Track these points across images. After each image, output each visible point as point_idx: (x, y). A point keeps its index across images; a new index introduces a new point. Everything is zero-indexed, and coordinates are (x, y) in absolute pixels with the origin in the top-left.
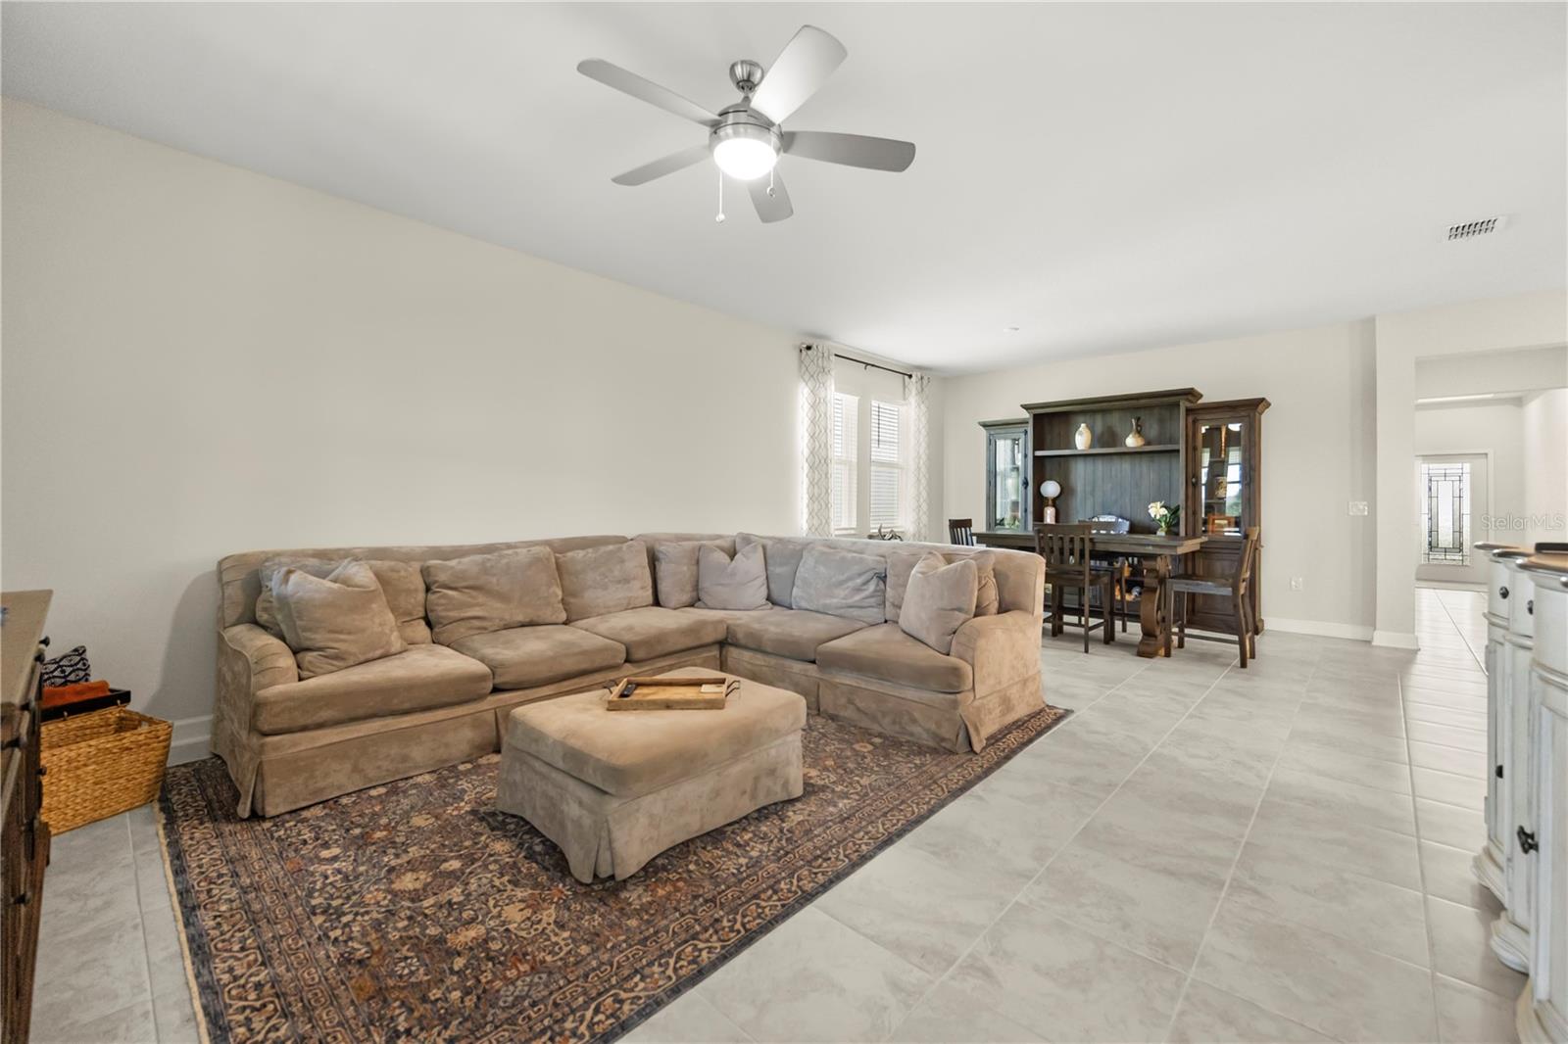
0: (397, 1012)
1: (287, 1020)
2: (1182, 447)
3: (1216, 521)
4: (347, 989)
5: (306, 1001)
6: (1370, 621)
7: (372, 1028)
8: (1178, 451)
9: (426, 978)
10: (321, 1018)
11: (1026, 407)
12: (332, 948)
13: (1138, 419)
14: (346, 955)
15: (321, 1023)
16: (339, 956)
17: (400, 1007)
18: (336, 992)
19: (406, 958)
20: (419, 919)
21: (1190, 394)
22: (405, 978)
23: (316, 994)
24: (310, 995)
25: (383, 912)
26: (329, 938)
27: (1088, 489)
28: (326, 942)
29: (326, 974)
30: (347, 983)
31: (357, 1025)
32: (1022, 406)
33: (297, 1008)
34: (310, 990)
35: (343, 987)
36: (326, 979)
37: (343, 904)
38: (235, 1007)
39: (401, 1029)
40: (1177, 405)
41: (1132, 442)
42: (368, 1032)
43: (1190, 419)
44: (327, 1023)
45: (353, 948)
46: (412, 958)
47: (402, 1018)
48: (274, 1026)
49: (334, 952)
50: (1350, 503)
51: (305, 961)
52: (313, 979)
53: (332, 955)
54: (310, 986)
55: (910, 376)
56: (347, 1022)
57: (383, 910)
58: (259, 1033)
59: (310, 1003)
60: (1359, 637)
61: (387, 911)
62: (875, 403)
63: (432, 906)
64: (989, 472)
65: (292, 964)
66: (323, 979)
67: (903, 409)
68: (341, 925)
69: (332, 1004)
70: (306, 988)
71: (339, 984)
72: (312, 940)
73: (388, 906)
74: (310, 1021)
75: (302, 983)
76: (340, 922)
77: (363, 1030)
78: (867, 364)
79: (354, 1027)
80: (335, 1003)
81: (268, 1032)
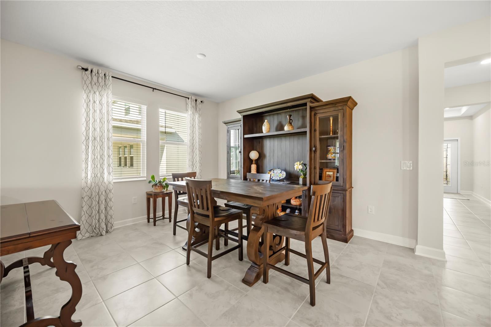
2: (308, 130)
3: (327, 173)
6: (415, 236)
8: (306, 132)
11: (240, 112)
13: (290, 116)
21: (313, 98)
27: (272, 154)
32: (237, 111)
40: (305, 104)
43: (313, 113)
50: (402, 162)
55: (189, 98)
60: (407, 246)
62: (162, 111)
64: (228, 146)
67: (185, 115)
78: (154, 89)
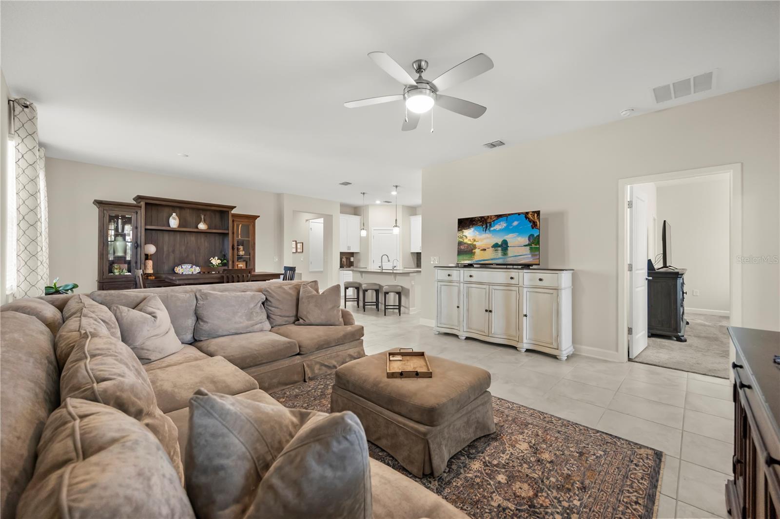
0: (590, 460)
1: (623, 490)
2: (230, 232)
4: (596, 480)
5: (612, 490)
7: (602, 464)
8: (227, 233)
9: (572, 459)
10: (612, 480)
12: (585, 498)
13: (205, 216)
14: (583, 490)
15: (614, 479)
16: (586, 493)
17: (588, 461)
18: (600, 482)
19: (568, 469)
20: (546, 474)
22: (577, 465)
23: (607, 488)
24: (609, 490)
25: (551, 491)
26: (581, 504)
28: (584, 503)
29: (597, 491)
30: (594, 481)
31: (604, 469)
33: (617, 490)
34: (607, 491)
35: (597, 481)
36: (599, 489)
37: (558, 513)
38: (638, 514)
39: (595, 457)
40: (227, 212)
41: (202, 226)
42: (604, 464)
43: (232, 220)
44: (612, 477)
45: (578, 491)
46: (567, 468)
47: (591, 458)
48: (629, 493)
49: (586, 496)
51: (599, 504)
52: (603, 494)
53: (588, 495)
54: (606, 493)
56: (606, 472)
57: (549, 492)
58: (635, 496)
59: (611, 488)
61: (549, 490)
63: (536, 473)
65: (604, 508)
66: (600, 491)
68: (571, 504)
69: (605, 481)
70: (608, 494)
71: (597, 484)
72: (588, 510)
73: (546, 492)
74: (616, 483)
75: (608, 497)
76: (570, 506)
77: (604, 466)
79: (606, 469)
80: (604, 480)
81: (631, 493)
